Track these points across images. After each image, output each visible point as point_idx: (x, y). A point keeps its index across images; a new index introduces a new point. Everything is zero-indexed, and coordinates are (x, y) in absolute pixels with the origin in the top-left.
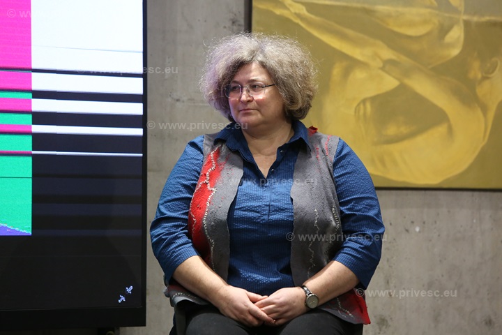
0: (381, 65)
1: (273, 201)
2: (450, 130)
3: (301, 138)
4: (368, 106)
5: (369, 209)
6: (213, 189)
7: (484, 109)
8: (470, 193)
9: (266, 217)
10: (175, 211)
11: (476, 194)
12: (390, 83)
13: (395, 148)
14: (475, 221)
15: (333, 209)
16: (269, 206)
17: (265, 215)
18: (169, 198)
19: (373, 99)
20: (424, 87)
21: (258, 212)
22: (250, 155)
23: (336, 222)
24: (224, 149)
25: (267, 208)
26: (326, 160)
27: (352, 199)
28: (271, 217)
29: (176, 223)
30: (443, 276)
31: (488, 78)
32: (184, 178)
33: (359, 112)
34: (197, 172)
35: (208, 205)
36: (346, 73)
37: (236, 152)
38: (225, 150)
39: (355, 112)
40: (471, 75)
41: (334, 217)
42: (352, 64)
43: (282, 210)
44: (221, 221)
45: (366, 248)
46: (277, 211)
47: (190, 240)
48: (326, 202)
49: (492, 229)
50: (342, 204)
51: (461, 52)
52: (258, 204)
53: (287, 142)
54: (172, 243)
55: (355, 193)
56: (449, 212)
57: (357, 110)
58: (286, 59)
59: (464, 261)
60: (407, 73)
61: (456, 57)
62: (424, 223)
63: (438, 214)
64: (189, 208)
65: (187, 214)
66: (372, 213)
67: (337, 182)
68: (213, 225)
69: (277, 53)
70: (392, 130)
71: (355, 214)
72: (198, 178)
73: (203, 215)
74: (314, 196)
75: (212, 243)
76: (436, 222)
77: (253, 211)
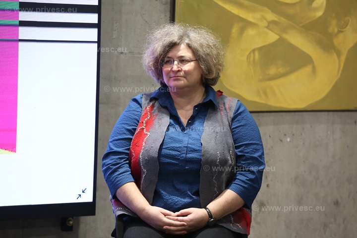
0: (266, 24)
1: (190, 144)
2: (314, 69)
3: (210, 100)
4: (257, 54)
5: (255, 152)
6: (148, 133)
7: (339, 54)
8: (326, 113)
9: (184, 155)
10: (120, 147)
11: (331, 113)
12: (272, 37)
13: (274, 84)
14: (329, 132)
15: (231, 151)
16: (187, 147)
17: (184, 153)
18: (116, 138)
19: (260, 49)
20: (297, 40)
21: (179, 151)
22: (175, 110)
23: (232, 161)
24: (157, 104)
25: (186, 149)
26: (227, 116)
27: (243, 145)
28: (188, 155)
29: (121, 156)
30: (305, 172)
31: (342, 32)
32: (127, 124)
33: (250, 58)
34: (137, 120)
35: (144, 144)
36: (242, 31)
37: (166, 108)
38: (157, 106)
39: (247, 59)
40: (330, 30)
41: (231, 157)
42: (246, 24)
43: (196, 150)
44: (153, 157)
45: (250, 180)
46: (193, 151)
47: (130, 170)
48: (226, 146)
49: (341, 138)
50: (237, 148)
51: (324, 14)
52: (179, 146)
53: (201, 102)
54: (116, 171)
55: (245, 140)
56: (311, 127)
57: (249, 57)
58: (205, 42)
59: (321, 161)
60: (285, 30)
61: (320, 17)
62: (293, 135)
63: (304, 129)
64: (130, 145)
65: (128, 149)
66: (256, 155)
67: (233, 132)
68: (146, 160)
69: (199, 38)
70: (273, 71)
71: (245, 155)
72: (138, 125)
73: (140, 152)
74: (217, 142)
75: (144, 172)
76: (301, 134)
77: (176, 150)
